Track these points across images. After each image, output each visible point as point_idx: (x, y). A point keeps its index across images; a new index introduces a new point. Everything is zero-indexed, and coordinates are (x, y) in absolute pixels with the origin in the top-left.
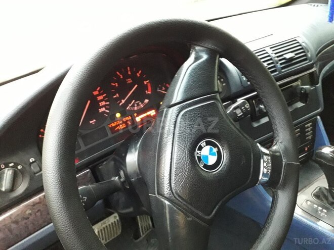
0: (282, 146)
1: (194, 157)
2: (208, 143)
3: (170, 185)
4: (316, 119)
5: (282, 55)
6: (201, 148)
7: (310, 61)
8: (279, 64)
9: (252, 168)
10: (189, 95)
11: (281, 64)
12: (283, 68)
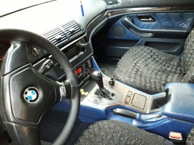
0: (70, 80)
1: (24, 98)
2: (29, 90)
3: (13, 116)
4: (92, 58)
5: (68, 30)
6: (26, 93)
7: (83, 31)
8: (67, 35)
9: (56, 94)
10: (14, 68)
11: (69, 34)
12: (70, 36)
